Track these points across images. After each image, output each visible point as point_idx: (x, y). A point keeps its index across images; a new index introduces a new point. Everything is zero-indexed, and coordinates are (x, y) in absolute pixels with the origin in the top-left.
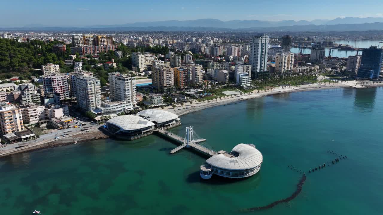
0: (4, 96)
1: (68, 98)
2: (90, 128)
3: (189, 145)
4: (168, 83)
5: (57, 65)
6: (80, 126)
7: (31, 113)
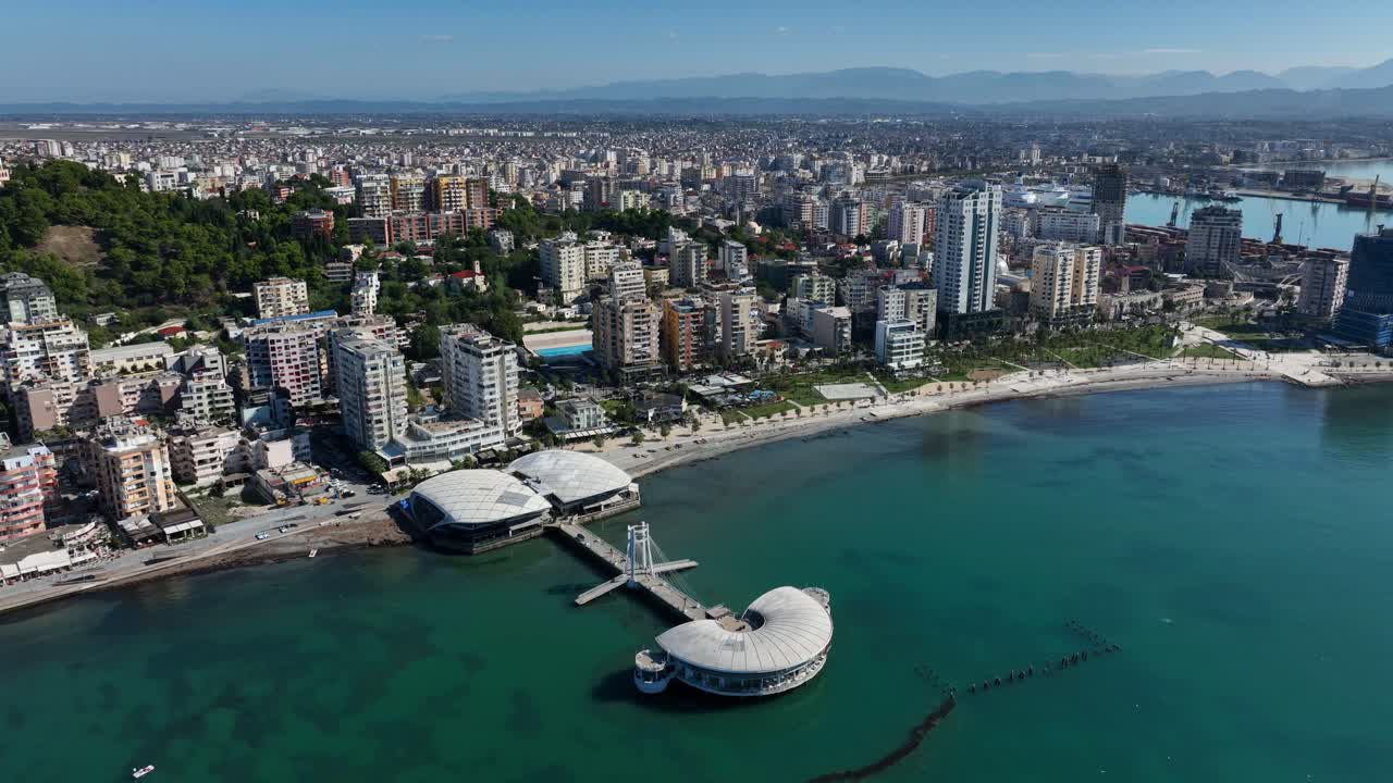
0: (133, 393)
1: (318, 401)
2: (362, 507)
3: (636, 579)
4: (640, 352)
5: (301, 284)
6: (336, 500)
7: (200, 452)
